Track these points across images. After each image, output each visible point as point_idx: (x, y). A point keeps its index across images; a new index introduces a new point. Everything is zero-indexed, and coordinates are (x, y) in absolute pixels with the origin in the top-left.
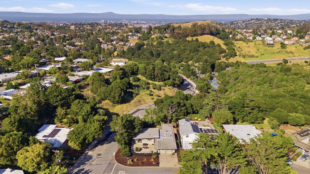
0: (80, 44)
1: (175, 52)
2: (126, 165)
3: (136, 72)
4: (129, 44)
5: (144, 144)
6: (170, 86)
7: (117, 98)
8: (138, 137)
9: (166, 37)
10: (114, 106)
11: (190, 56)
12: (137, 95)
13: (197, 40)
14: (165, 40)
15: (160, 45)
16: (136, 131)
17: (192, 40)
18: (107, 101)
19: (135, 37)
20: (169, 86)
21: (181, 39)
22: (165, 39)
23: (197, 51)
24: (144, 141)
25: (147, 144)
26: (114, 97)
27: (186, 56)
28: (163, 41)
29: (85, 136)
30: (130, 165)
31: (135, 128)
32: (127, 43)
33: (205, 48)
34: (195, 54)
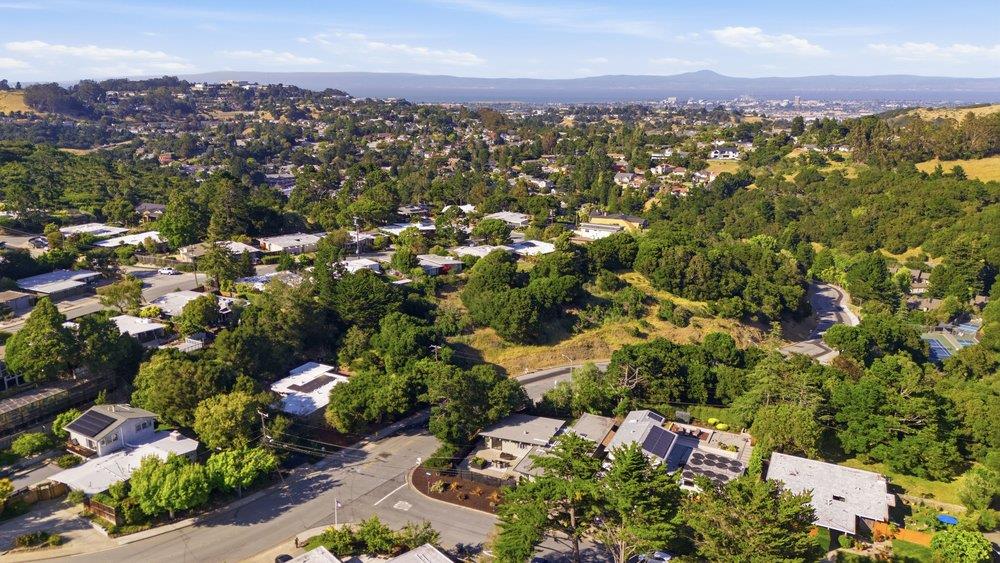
0: (556, 170)
1: (858, 212)
2: (425, 491)
3: (627, 260)
4: (703, 176)
5: (503, 455)
6: (730, 317)
7: (514, 326)
8: (497, 433)
9: (840, 159)
10: (504, 347)
11: (914, 229)
12: (589, 326)
13: (959, 173)
14: (836, 166)
15: (809, 183)
16: (492, 414)
17: (939, 171)
18: (489, 331)
19: (731, 153)
20: (724, 317)
21: (895, 164)
22: (833, 163)
23: (952, 211)
24: (508, 448)
25: (511, 457)
26: (507, 324)
27: (897, 229)
28: (824, 170)
29: (366, 401)
30: (435, 495)
31: (490, 407)
32: (697, 174)
33: (987, 203)
34: (935, 223)
